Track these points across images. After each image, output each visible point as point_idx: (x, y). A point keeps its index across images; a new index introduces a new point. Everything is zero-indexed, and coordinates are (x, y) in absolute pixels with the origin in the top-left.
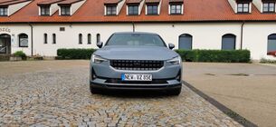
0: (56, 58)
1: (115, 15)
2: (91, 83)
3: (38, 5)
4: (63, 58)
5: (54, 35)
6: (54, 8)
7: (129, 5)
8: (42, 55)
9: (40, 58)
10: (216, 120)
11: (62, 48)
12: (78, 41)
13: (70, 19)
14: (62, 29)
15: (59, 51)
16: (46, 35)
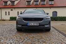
0: (10, 20)
1: (30, 5)
2: (17, 27)
3: (3, 2)
4: (12, 20)
5: (9, 12)
6: (9, 3)
7: (35, 1)
8: (5, 19)
9: (4, 20)
10: (62, 40)
11: (11, 16)
12: (17, 14)
13: (14, 7)
14: (12, 10)
15: (10, 18)
16: (6, 12)
